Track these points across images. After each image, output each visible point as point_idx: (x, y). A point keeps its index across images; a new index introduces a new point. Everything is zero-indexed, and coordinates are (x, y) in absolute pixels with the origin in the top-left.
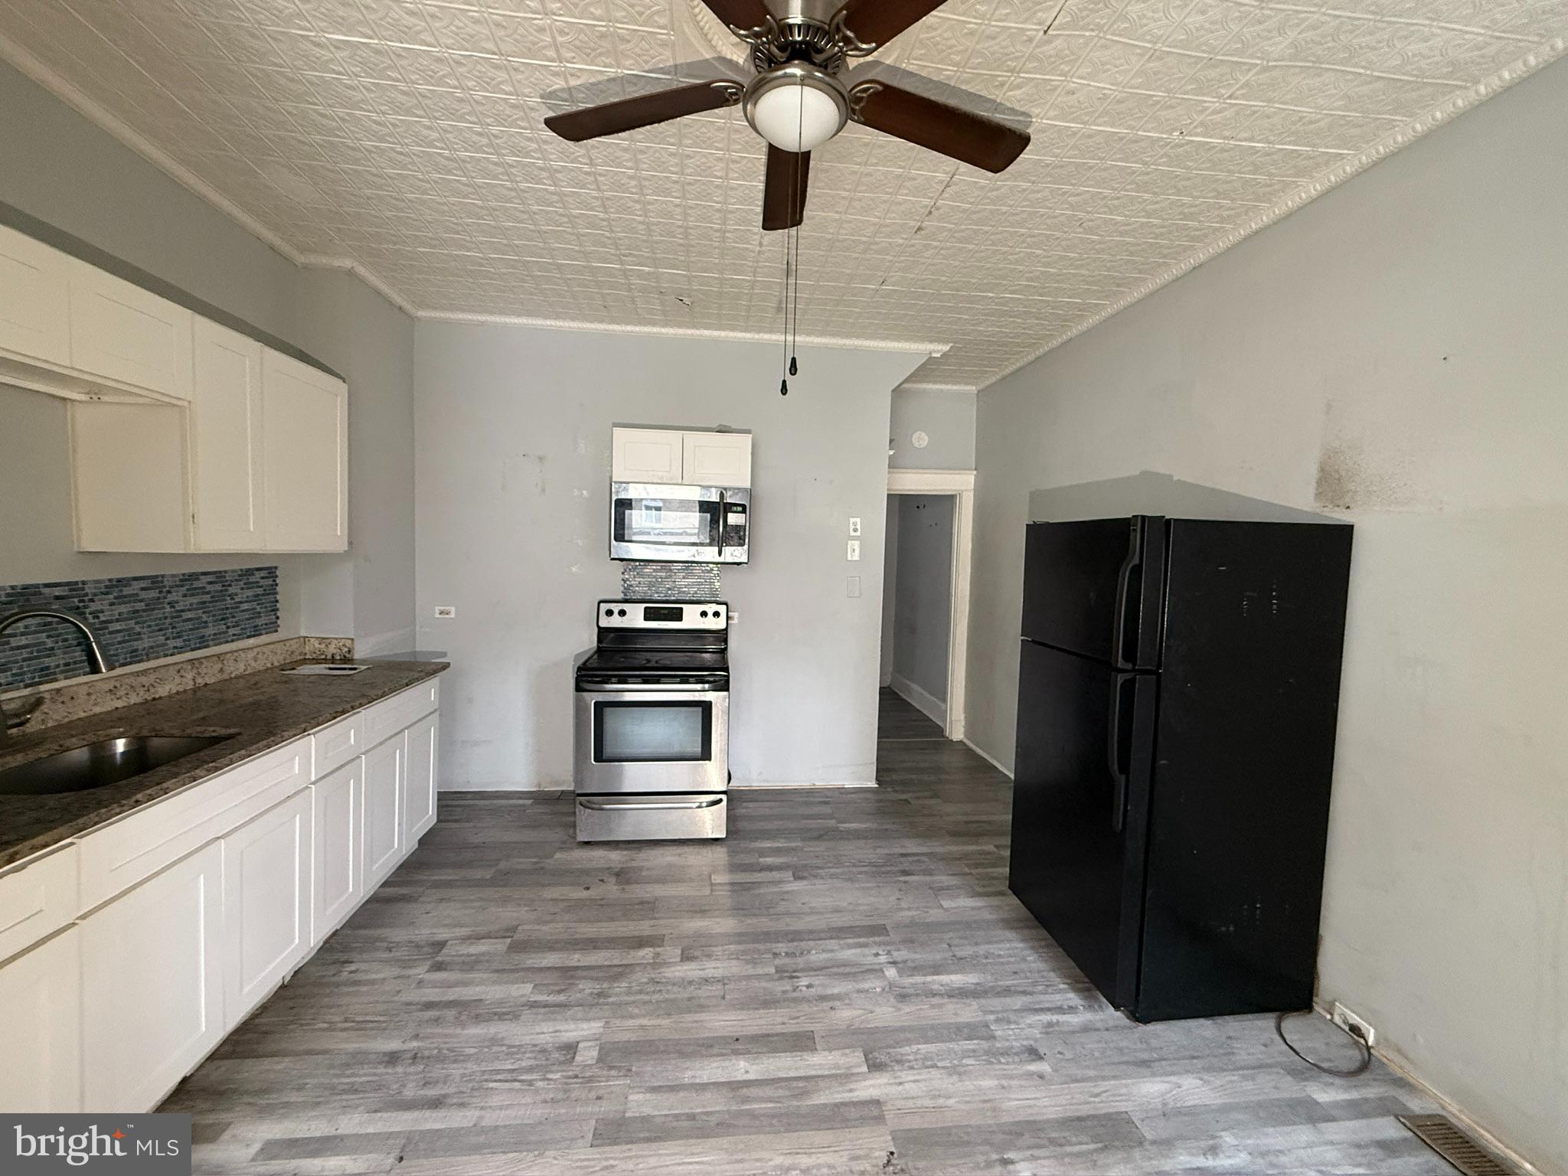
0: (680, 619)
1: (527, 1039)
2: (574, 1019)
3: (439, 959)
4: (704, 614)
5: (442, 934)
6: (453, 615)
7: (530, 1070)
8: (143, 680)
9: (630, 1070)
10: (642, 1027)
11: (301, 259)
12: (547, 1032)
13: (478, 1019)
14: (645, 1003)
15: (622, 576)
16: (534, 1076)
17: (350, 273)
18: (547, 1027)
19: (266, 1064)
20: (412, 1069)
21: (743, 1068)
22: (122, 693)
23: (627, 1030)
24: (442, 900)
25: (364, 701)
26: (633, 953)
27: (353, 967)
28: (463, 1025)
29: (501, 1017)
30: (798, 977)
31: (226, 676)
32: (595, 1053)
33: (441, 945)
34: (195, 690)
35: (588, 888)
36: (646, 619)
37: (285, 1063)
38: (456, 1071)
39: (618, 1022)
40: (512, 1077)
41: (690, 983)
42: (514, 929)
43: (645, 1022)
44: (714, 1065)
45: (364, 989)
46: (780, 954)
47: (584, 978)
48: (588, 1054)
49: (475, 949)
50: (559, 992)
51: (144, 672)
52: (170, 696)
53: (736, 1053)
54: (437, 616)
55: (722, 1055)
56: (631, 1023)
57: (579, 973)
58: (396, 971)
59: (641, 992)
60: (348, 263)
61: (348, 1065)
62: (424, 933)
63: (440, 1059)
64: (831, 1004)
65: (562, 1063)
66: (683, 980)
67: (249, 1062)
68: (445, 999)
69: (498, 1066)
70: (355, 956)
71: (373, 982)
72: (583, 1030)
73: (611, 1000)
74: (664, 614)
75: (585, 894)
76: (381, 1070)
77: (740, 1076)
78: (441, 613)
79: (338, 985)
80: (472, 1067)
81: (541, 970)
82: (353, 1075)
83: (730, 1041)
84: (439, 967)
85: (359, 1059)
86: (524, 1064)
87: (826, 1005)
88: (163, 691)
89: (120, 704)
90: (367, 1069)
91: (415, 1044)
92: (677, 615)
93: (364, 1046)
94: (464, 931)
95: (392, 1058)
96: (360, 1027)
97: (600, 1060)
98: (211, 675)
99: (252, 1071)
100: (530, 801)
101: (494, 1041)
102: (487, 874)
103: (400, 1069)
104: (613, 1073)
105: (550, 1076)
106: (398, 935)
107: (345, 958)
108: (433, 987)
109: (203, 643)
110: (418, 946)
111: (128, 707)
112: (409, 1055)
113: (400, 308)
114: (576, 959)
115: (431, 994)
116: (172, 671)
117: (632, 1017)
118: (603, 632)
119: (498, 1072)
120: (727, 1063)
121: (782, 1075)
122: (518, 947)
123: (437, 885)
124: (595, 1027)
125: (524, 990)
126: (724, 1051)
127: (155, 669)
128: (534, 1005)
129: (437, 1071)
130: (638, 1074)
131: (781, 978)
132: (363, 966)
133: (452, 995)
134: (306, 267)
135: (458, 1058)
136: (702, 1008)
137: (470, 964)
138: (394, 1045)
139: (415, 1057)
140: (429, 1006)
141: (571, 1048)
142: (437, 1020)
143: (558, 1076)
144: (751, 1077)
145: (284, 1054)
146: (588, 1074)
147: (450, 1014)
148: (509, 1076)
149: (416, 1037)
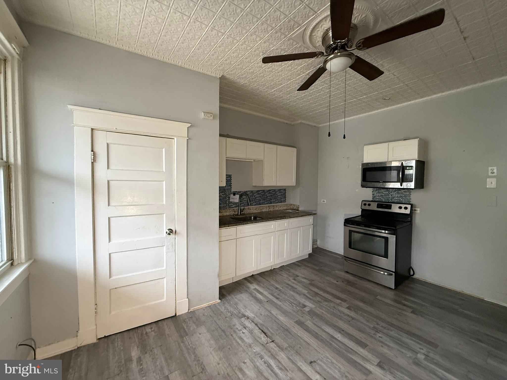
0: (390, 209)
1: (299, 299)
2: (310, 302)
3: (295, 278)
4: (400, 208)
5: (300, 275)
6: (325, 202)
7: (295, 304)
8: (260, 208)
9: (312, 317)
10: (323, 313)
11: (292, 123)
12: (303, 301)
13: (294, 291)
14: (328, 309)
15: (372, 193)
16: (294, 305)
17: (301, 123)
18: (304, 300)
19: (262, 278)
20: (278, 292)
21: (338, 336)
22: (257, 210)
23: (319, 311)
24: (304, 269)
25: (289, 218)
26: (335, 299)
27: (282, 272)
28: (290, 291)
29: (297, 293)
30: (379, 333)
31: (274, 210)
32: (308, 310)
33: (298, 276)
34: (269, 211)
35: (337, 281)
36: (377, 207)
37: (264, 280)
38: (284, 296)
39: (318, 308)
40: (291, 303)
41: (343, 313)
42: (313, 280)
43: (324, 312)
44: (332, 330)
45: (281, 276)
46: (380, 325)
47: (319, 297)
48: (307, 309)
49: (303, 280)
50: (312, 296)
51: (260, 207)
52: (264, 212)
53: (340, 332)
54: (322, 202)
55: (336, 330)
56: (321, 310)
57: (319, 296)
58: (287, 276)
59: (329, 307)
60: (300, 121)
61: (271, 285)
62: (297, 273)
63: (283, 293)
64: (383, 345)
65: (301, 307)
66: (342, 311)
67: (261, 277)
68: (291, 285)
69: (291, 300)
70: (284, 271)
71: (283, 276)
72: (310, 305)
73: (321, 304)
74: (384, 206)
75: (336, 282)
76: (274, 289)
77: (336, 337)
78: (323, 201)
79: (278, 274)
80: (286, 297)
81: (312, 290)
82: (270, 287)
83: (341, 329)
84: (294, 279)
85: (273, 285)
86: (294, 302)
87: (381, 344)
88: (263, 211)
89: (257, 212)
90: (272, 287)
91: (281, 288)
92: (390, 207)
93: (274, 284)
94: (304, 276)
95: (277, 288)
96: (276, 281)
97: (308, 311)
98: (272, 209)
99: (260, 278)
100: (341, 257)
101: (293, 296)
102: (317, 268)
103: (276, 290)
104: (309, 315)
105: (297, 308)
106: (292, 271)
107: (282, 270)
108: (292, 282)
109: (271, 203)
110: (294, 275)
111: (258, 212)
112: (279, 289)
113: (315, 126)
114: (321, 293)
115: (289, 283)
116: (265, 207)
117: (322, 309)
118: (363, 210)
119: (290, 301)
120: (335, 332)
121: (348, 345)
122: (311, 284)
123: (306, 266)
124: (313, 306)
125: (306, 292)
126: (337, 330)
127: (262, 207)
128: (304, 295)
129: (281, 294)
130: (314, 319)
131: (373, 330)
132: (283, 273)
133: (292, 285)
134: (294, 125)
135: (286, 295)
136: (341, 319)
137: (300, 282)
138: (278, 286)
139: (279, 290)
140: (288, 284)
141: (305, 306)
142: (287, 287)
143: (298, 308)
144: (339, 339)
145: (265, 279)
146: (304, 312)
147: (290, 287)
148: (291, 302)
149: (282, 287)
